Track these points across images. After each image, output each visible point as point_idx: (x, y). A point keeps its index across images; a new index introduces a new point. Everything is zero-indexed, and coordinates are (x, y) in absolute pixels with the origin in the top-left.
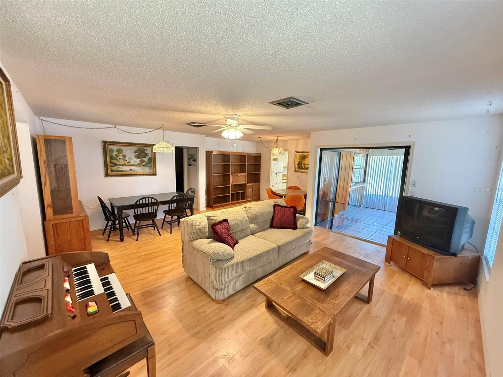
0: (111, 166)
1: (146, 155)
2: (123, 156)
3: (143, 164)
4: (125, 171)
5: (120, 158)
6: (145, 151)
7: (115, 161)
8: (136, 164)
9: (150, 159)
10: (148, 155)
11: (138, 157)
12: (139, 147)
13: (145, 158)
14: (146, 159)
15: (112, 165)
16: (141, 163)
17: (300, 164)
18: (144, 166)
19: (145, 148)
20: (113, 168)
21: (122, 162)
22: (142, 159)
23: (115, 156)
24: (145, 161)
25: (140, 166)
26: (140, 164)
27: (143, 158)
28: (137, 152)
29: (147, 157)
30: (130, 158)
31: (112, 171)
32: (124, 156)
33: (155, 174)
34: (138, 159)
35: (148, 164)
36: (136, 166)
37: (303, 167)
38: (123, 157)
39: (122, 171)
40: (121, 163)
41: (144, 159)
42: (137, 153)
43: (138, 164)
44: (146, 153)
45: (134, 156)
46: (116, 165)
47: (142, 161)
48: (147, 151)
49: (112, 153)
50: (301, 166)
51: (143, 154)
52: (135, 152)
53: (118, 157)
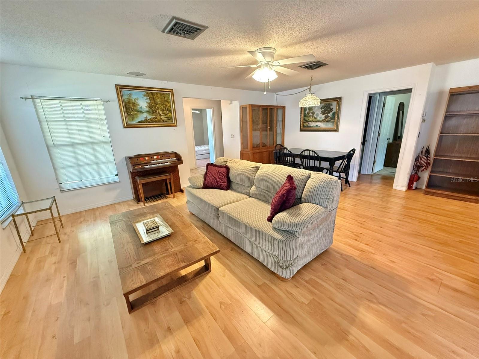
0: (304, 123)
1: (331, 110)
2: (312, 113)
3: (327, 120)
4: (312, 127)
5: (310, 116)
6: (330, 106)
7: (306, 118)
8: (321, 120)
9: (334, 114)
10: (333, 110)
11: (323, 113)
12: (325, 103)
13: (329, 113)
14: (330, 115)
15: (305, 121)
16: (326, 119)
18: (327, 121)
19: (331, 103)
20: (305, 124)
21: (311, 119)
22: (327, 114)
23: (307, 114)
24: (329, 117)
25: (324, 122)
26: (325, 119)
27: (328, 113)
28: (323, 108)
29: (332, 112)
30: (317, 115)
31: (304, 126)
32: (313, 113)
33: (336, 130)
34: (323, 115)
35: (332, 120)
36: (321, 122)
38: (312, 114)
39: (310, 127)
40: (310, 120)
41: (328, 114)
42: (323, 109)
43: (323, 120)
44: (331, 108)
45: (320, 112)
46: (307, 121)
47: (327, 117)
48: (332, 105)
49: (306, 111)
51: (328, 109)
52: (322, 108)
53: (309, 115)
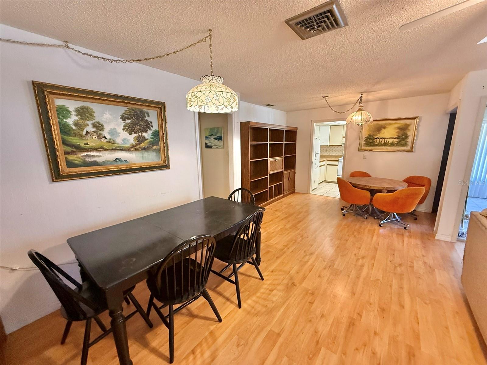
0: (67, 153)
1: (148, 125)
2: (94, 126)
3: (143, 145)
4: (104, 163)
5: (87, 133)
6: (145, 117)
7: (75, 140)
8: (128, 145)
9: (156, 134)
10: (152, 127)
11: (130, 129)
12: (132, 106)
13: (146, 131)
14: (148, 135)
15: (69, 149)
16: (139, 144)
17: (370, 139)
18: (144, 149)
19: (145, 109)
20: (71, 157)
21: (93, 141)
22: (140, 134)
23: (74, 127)
24: (146, 140)
25: (136, 150)
26: (137, 145)
27: (143, 131)
28: (128, 119)
29: (150, 129)
30: (113, 132)
31: (70, 164)
32: (99, 127)
33: (166, 166)
34: (131, 134)
35: (153, 146)
36: (128, 149)
37: (377, 144)
38: (94, 130)
39: (95, 164)
40: (92, 144)
41: (144, 134)
42: (128, 121)
43: (133, 146)
44: (147, 121)
45: (122, 128)
46: (80, 149)
47: (141, 140)
48: (148, 116)
49: (65, 117)
50: (371, 141)
51: (142, 123)
52: (123, 118)
53: (82, 130)
